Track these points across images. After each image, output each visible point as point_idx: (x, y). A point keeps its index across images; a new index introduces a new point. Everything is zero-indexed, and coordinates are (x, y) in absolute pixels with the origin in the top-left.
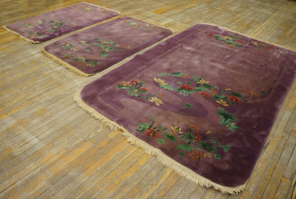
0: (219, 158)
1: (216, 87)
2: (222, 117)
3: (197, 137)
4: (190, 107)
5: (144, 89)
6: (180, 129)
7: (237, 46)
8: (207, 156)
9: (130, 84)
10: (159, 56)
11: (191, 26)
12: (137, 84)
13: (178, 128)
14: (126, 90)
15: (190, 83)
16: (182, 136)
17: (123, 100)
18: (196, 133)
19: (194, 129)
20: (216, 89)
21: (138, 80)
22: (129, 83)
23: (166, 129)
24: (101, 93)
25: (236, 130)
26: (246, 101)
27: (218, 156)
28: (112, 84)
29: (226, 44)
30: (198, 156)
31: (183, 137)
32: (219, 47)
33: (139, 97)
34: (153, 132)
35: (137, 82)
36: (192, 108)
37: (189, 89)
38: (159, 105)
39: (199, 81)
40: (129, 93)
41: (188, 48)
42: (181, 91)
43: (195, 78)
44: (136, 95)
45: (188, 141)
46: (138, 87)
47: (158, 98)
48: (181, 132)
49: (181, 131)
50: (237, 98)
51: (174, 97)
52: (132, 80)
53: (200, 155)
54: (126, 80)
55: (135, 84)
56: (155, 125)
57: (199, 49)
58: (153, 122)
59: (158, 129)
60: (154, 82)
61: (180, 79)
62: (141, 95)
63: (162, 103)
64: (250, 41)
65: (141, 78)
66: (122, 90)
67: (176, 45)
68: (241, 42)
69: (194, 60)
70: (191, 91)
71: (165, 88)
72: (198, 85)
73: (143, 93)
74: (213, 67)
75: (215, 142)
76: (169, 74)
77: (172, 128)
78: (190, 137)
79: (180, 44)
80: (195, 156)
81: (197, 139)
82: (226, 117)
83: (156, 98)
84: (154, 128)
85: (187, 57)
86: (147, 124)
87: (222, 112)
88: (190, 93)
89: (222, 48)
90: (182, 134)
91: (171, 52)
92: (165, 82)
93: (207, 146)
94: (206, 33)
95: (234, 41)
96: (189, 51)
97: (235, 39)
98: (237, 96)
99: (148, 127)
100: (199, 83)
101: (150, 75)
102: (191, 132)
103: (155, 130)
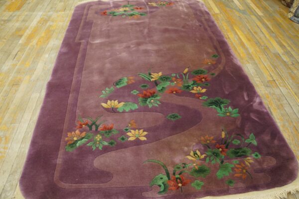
0: (260, 156)
1: (174, 75)
2: (214, 106)
3: (221, 150)
4: (177, 117)
5: (105, 128)
6: (198, 153)
7: (141, 15)
8: (250, 163)
9: (81, 132)
10: (76, 69)
11: (72, 12)
12: (90, 127)
13: (195, 154)
14: (85, 144)
15: (145, 86)
16: (208, 159)
17: (98, 162)
18: (215, 145)
19: (208, 142)
20: (176, 77)
21: (85, 120)
22: (77, 132)
23: (185, 164)
24: (57, 174)
25: (239, 113)
26: (213, 74)
27: (256, 155)
28: (57, 149)
29: (130, 17)
30: (244, 171)
31: (210, 161)
32: (127, 24)
33: (111, 143)
34: (178, 180)
35: (86, 124)
36: (180, 117)
37: (153, 95)
38: (145, 139)
39: (152, 78)
40: (94, 148)
41: (98, 41)
42: (147, 102)
43: (143, 76)
44: (106, 143)
45: (219, 161)
46: (96, 130)
47: (135, 129)
48: (203, 156)
49: (202, 154)
50: (202, 76)
51: (150, 116)
52: (78, 125)
53: (244, 168)
54: (71, 130)
55: (88, 128)
56: (171, 169)
57: (108, 36)
58: (163, 167)
59: (178, 171)
60: (107, 110)
61: (129, 87)
62: (111, 138)
63: (145, 133)
64: (148, 4)
65: (85, 114)
66: (80, 148)
67: (80, 44)
68: (141, 8)
69: (120, 54)
70: (157, 96)
71: (127, 110)
72: (156, 83)
73: (110, 135)
74: (146, 52)
75: (239, 142)
76: (112, 88)
77: (189, 158)
78: (216, 155)
79: (83, 41)
80: (241, 172)
81: (223, 151)
82: (217, 103)
83: (132, 131)
84: (174, 174)
85: (109, 54)
86: (161, 175)
87: (209, 101)
88: (158, 98)
89: (131, 24)
90: (205, 158)
91: (84, 56)
92: (119, 102)
93: (238, 152)
94: (96, 13)
95: (132, 10)
96: (101, 44)
97: (132, 8)
98: (201, 73)
99: (165, 178)
100: (154, 80)
101: (92, 102)
102: (209, 148)
103: (177, 176)
